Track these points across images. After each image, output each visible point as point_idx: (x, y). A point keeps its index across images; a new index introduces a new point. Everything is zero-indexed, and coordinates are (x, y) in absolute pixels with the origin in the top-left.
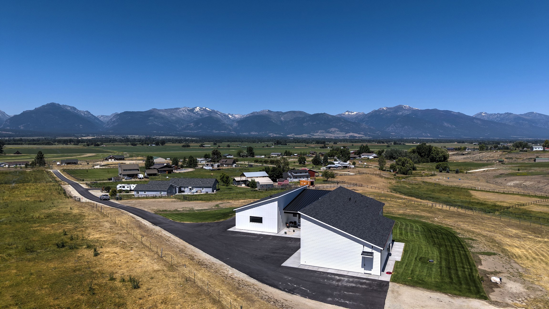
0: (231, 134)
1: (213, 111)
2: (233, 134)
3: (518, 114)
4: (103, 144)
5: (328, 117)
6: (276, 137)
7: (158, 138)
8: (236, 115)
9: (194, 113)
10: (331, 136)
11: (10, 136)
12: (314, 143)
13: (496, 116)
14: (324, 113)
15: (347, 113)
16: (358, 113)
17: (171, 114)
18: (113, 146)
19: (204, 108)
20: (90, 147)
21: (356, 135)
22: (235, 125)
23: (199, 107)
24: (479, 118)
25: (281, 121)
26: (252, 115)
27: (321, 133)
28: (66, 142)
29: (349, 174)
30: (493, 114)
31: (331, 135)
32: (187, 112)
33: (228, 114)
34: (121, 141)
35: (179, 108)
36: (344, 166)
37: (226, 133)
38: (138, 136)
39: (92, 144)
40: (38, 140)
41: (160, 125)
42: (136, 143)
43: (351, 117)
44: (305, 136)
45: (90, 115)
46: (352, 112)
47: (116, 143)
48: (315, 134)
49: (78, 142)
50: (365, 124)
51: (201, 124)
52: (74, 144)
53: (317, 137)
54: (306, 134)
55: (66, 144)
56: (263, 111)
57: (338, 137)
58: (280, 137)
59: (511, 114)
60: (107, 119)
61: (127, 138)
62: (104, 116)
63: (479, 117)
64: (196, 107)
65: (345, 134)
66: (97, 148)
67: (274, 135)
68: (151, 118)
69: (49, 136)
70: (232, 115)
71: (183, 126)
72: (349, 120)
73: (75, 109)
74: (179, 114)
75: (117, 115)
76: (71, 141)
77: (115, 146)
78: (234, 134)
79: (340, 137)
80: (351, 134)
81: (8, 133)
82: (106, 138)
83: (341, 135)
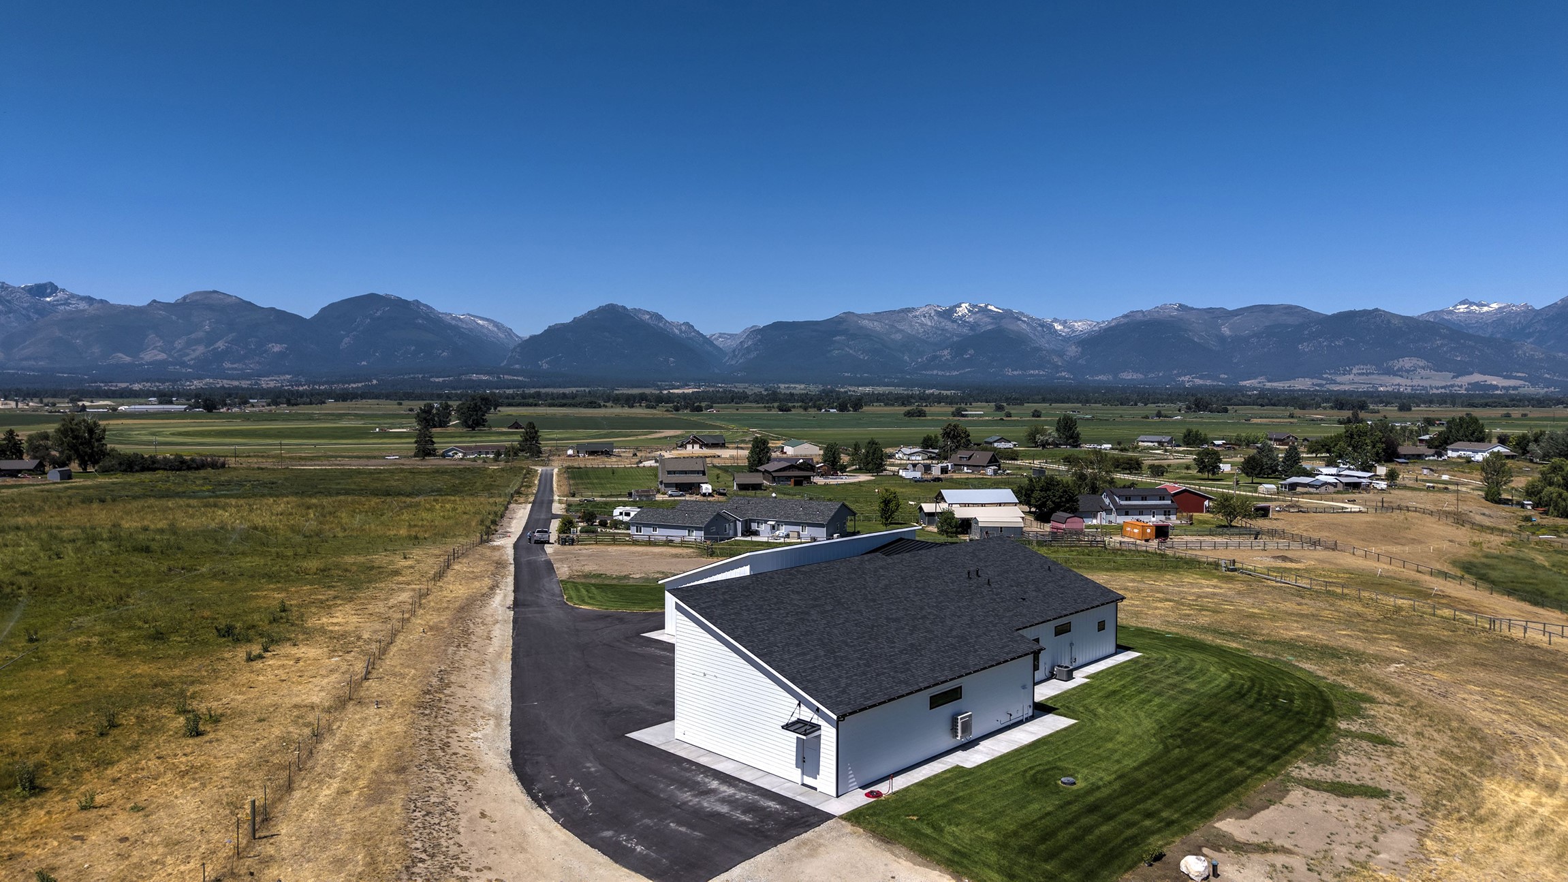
0: (1058, 378)
1: (1008, 314)
2: (1064, 378)
4: (712, 407)
5: (1389, 322)
6: (1200, 387)
7: (854, 391)
8: (1076, 322)
9: (954, 321)
10: (1399, 385)
11: (518, 385)
12: (1325, 408)
14: (1376, 310)
15: (1462, 308)
16: (1504, 308)
17: (893, 326)
18: (735, 412)
19: (982, 305)
20: (680, 414)
21: (1495, 383)
22: (1073, 351)
23: (967, 305)
25: (1222, 339)
26: (1126, 320)
27: (1359, 374)
28: (630, 401)
29: (1343, 508)
31: (1398, 380)
32: (935, 318)
33: (1052, 322)
34: (759, 399)
35: (914, 308)
36: (1347, 484)
37: (1043, 375)
38: (803, 386)
39: (686, 408)
40: (574, 396)
41: (861, 357)
42: (790, 405)
43: (1477, 322)
44: (1302, 384)
45: (693, 334)
46: (1481, 305)
47: (748, 404)
48: (1339, 379)
49: (659, 400)
50: (1532, 343)
51: (971, 352)
52: (648, 407)
53: (1347, 388)
54: (1307, 379)
55: (629, 407)
56: (1164, 307)
57: (1424, 388)
58: (1214, 386)
60: (733, 344)
61: (775, 393)
62: (725, 334)
64: (961, 304)
65: (1454, 377)
66: (695, 417)
67: (1196, 380)
68: (838, 338)
69: (600, 386)
70: (1065, 322)
71: (922, 358)
72: (1471, 331)
73: (659, 318)
74: (911, 326)
75: (756, 332)
76: (642, 398)
77: (741, 411)
78: (1067, 379)
79: (1431, 388)
80: (1477, 378)
81: (515, 378)
82: (725, 392)
83: (1437, 382)
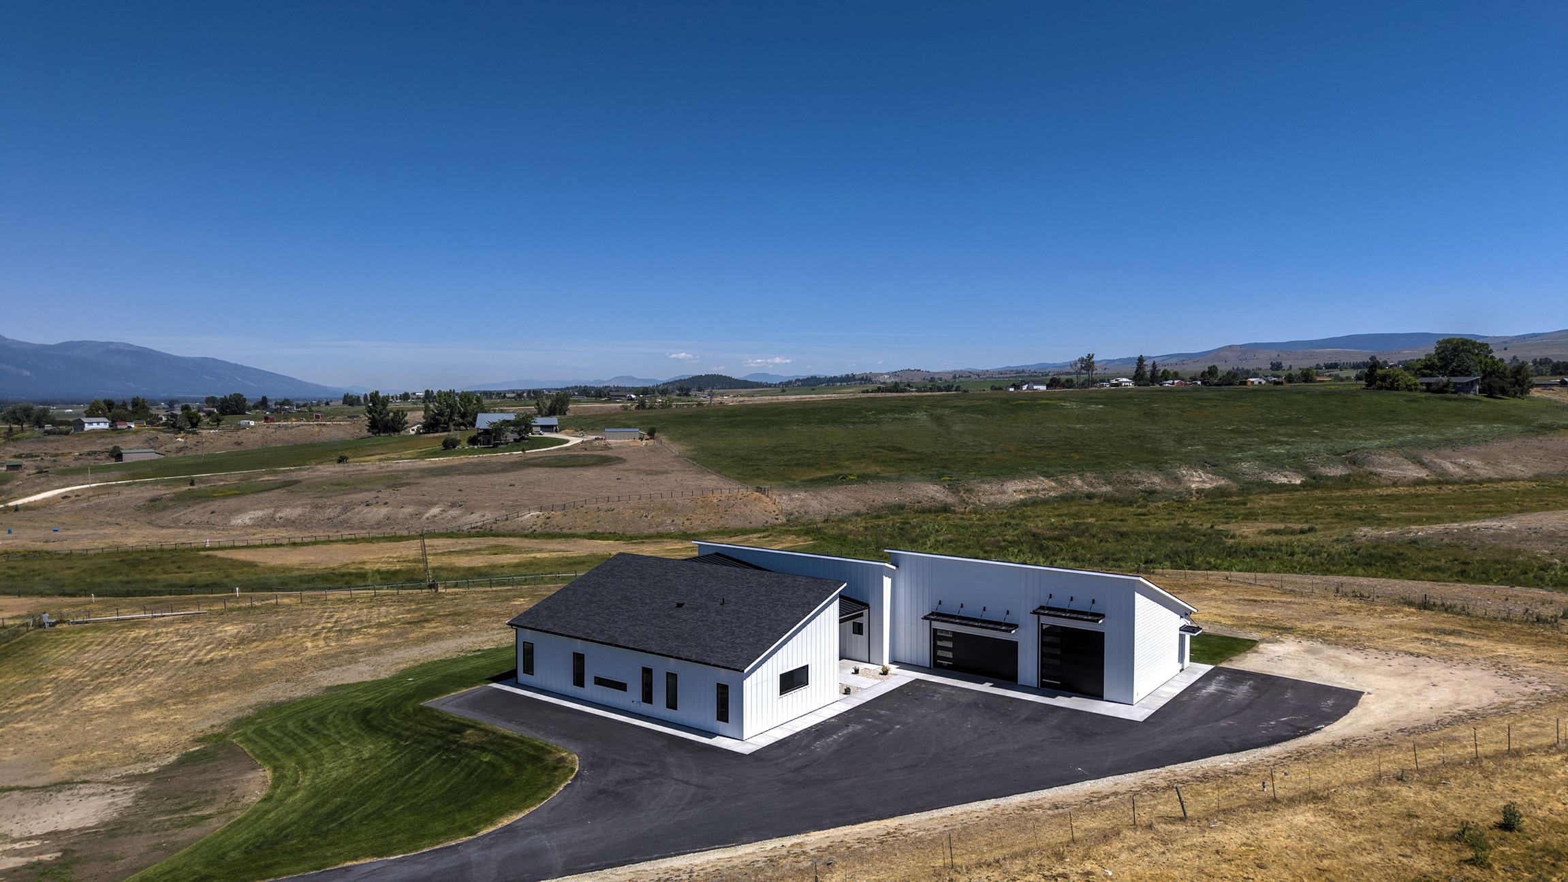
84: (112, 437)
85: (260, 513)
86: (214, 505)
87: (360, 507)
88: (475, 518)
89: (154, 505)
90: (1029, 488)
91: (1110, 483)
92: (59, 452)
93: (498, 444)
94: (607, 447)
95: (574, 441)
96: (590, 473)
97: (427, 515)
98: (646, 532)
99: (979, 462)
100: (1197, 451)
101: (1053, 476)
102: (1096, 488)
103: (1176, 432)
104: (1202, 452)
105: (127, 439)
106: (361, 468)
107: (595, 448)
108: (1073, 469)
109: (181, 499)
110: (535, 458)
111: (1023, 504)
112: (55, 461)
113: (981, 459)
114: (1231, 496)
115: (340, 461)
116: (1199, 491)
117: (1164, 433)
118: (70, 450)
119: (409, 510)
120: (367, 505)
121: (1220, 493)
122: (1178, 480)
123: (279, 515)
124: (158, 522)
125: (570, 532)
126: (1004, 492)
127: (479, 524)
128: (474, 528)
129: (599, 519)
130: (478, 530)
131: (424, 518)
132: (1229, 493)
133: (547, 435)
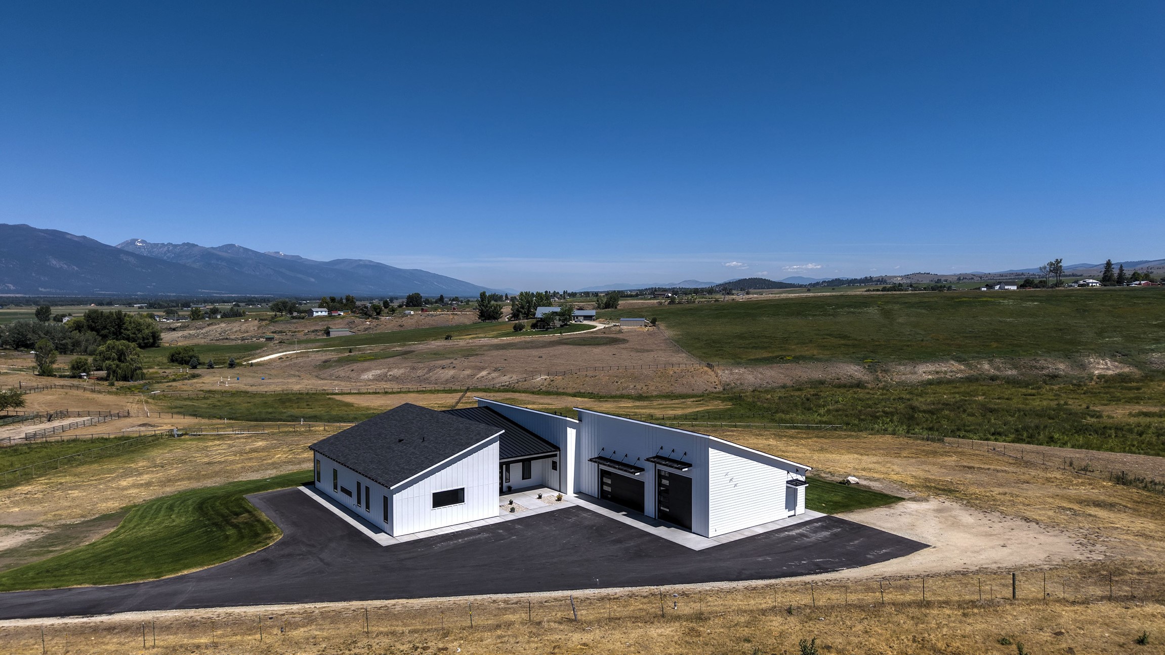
3: (208, 245)
13: (166, 249)
24: (130, 251)
30: (159, 245)
59: (194, 245)
63: (130, 249)
84: (328, 321)
85: (378, 372)
86: (355, 366)
87: (438, 370)
88: (505, 379)
89: (326, 364)
90: (938, 370)
91: (1016, 368)
92: (297, 330)
93: (548, 328)
94: (620, 332)
95: (600, 326)
96: (597, 350)
97: (478, 376)
98: (614, 394)
99: (905, 348)
100: (1113, 342)
101: (965, 360)
102: (1003, 371)
103: (1100, 326)
104: (1118, 343)
105: (337, 322)
106: (456, 343)
107: (611, 332)
108: (985, 355)
109: (341, 362)
110: (568, 339)
111: (930, 383)
112: (293, 335)
113: (908, 346)
114: (1130, 382)
115: (446, 339)
116: (1100, 377)
117: (1088, 326)
118: (303, 328)
119: (468, 372)
120: (443, 368)
121: (1122, 379)
122: (1083, 367)
123: (390, 373)
124: (322, 376)
125: (562, 391)
126: (915, 373)
127: (507, 383)
128: (503, 386)
129: (585, 383)
130: (506, 387)
131: (476, 378)
132: (1130, 379)
133: (586, 322)
